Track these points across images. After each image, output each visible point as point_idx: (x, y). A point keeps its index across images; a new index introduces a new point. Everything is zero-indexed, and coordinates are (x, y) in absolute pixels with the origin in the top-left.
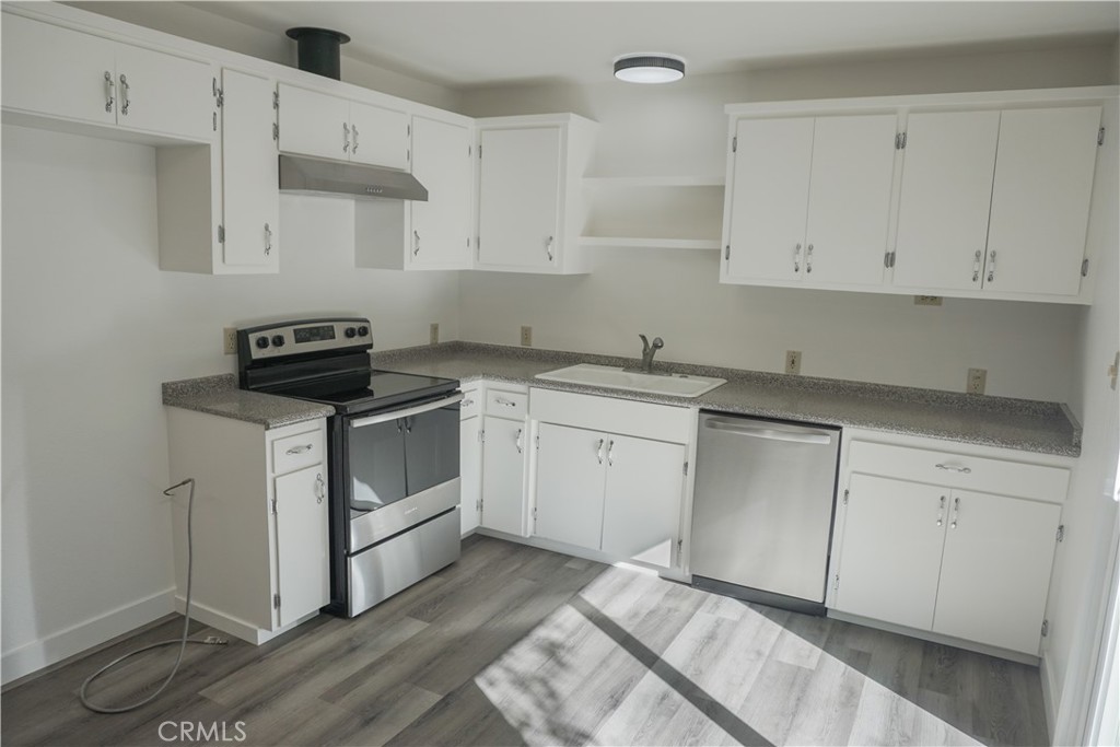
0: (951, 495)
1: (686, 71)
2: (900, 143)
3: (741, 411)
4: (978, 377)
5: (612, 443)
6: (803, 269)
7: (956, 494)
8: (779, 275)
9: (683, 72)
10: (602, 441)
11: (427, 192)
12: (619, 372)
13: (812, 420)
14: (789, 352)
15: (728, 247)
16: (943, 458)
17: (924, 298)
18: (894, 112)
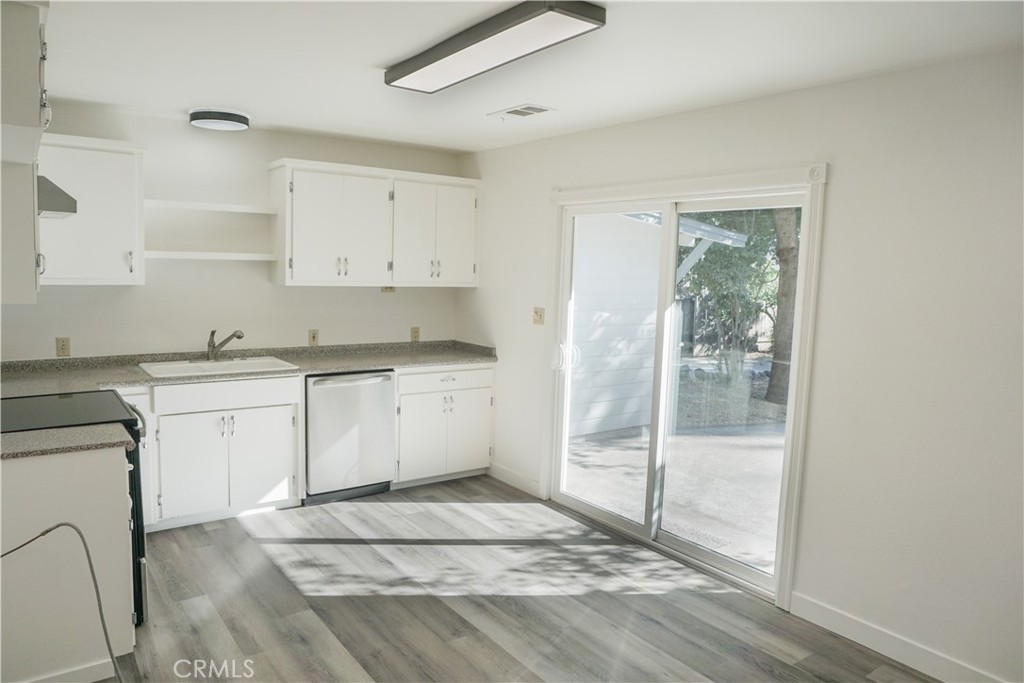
0: (448, 395)
1: (250, 123)
2: (392, 197)
3: (336, 371)
4: (415, 331)
5: (232, 418)
6: (343, 273)
7: (450, 394)
8: (327, 278)
9: (247, 124)
10: (223, 419)
11: (75, 202)
12: (186, 364)
13: (380, 368)
14: (310, 331)
15: (291, 260)
16: (442, 376)
17: (386, 288)
18: (385, 178)
